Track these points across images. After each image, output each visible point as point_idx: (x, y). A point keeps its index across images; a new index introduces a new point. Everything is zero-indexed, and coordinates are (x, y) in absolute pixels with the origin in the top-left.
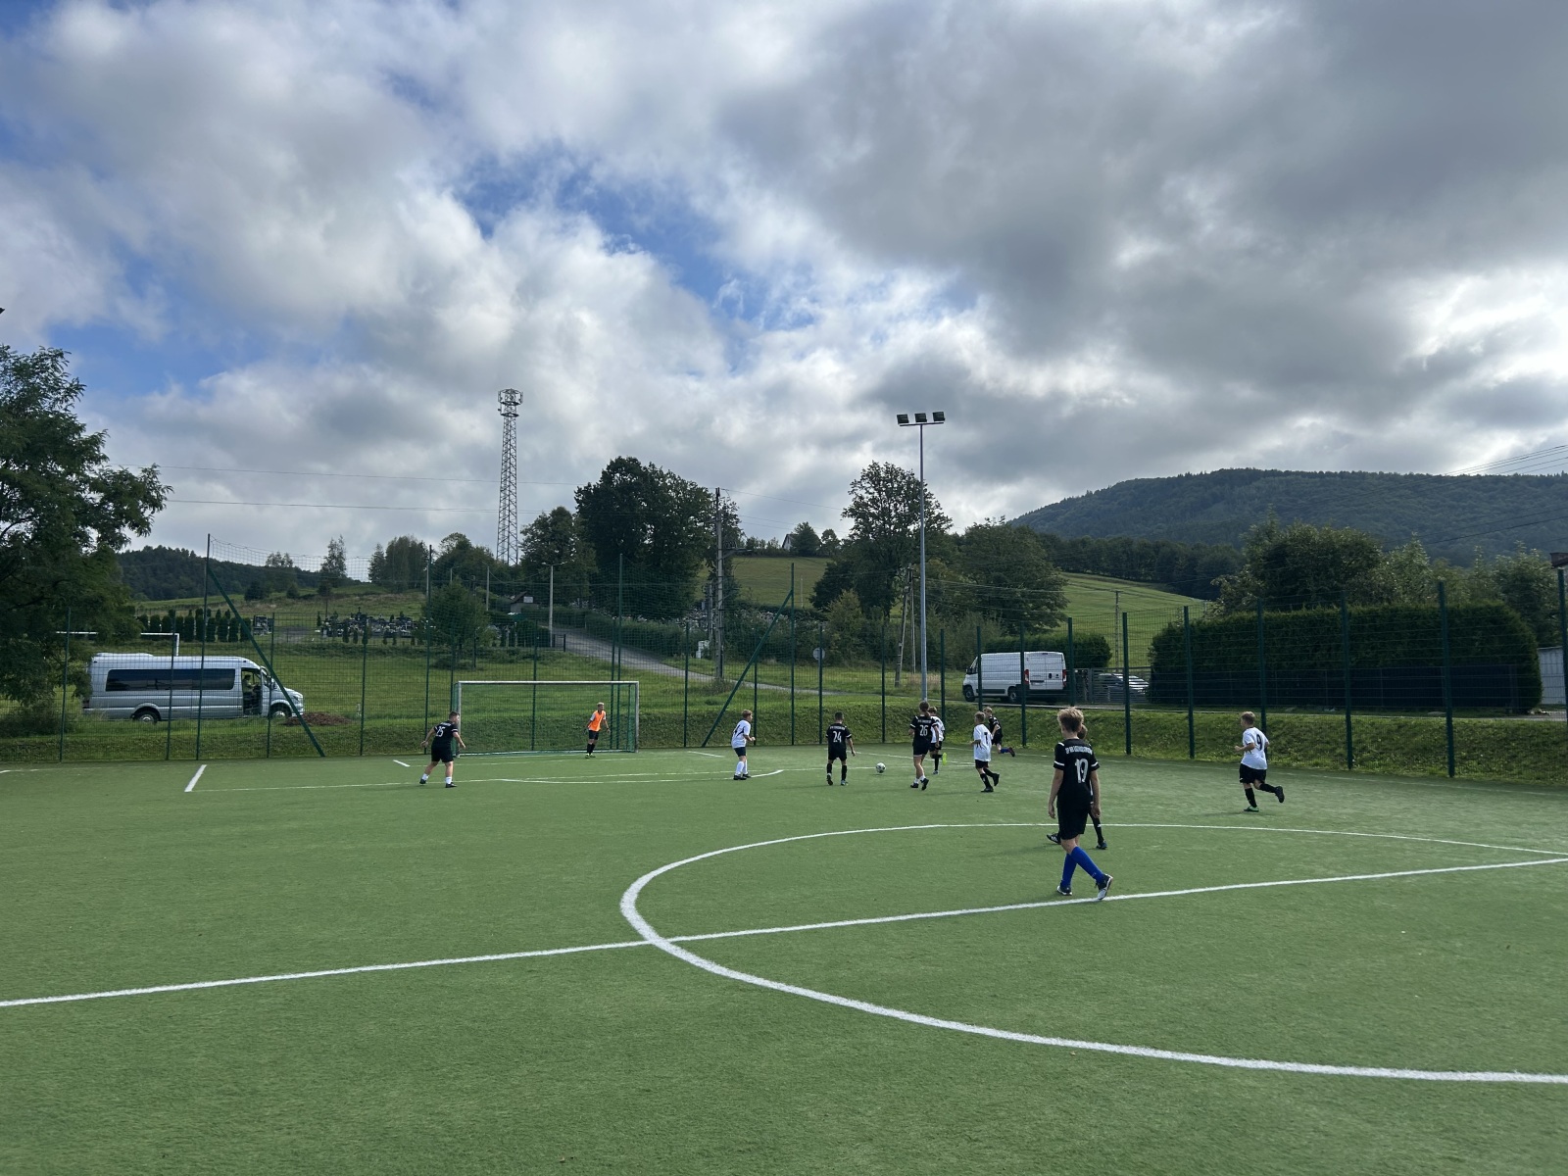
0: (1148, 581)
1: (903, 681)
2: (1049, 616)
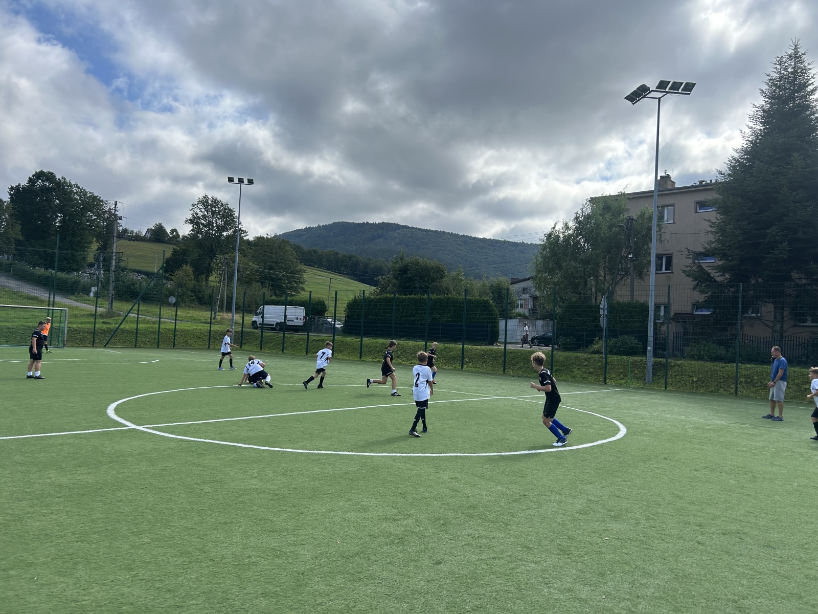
0: (345, 274)
1: (218, 317)
2: (296, 288)
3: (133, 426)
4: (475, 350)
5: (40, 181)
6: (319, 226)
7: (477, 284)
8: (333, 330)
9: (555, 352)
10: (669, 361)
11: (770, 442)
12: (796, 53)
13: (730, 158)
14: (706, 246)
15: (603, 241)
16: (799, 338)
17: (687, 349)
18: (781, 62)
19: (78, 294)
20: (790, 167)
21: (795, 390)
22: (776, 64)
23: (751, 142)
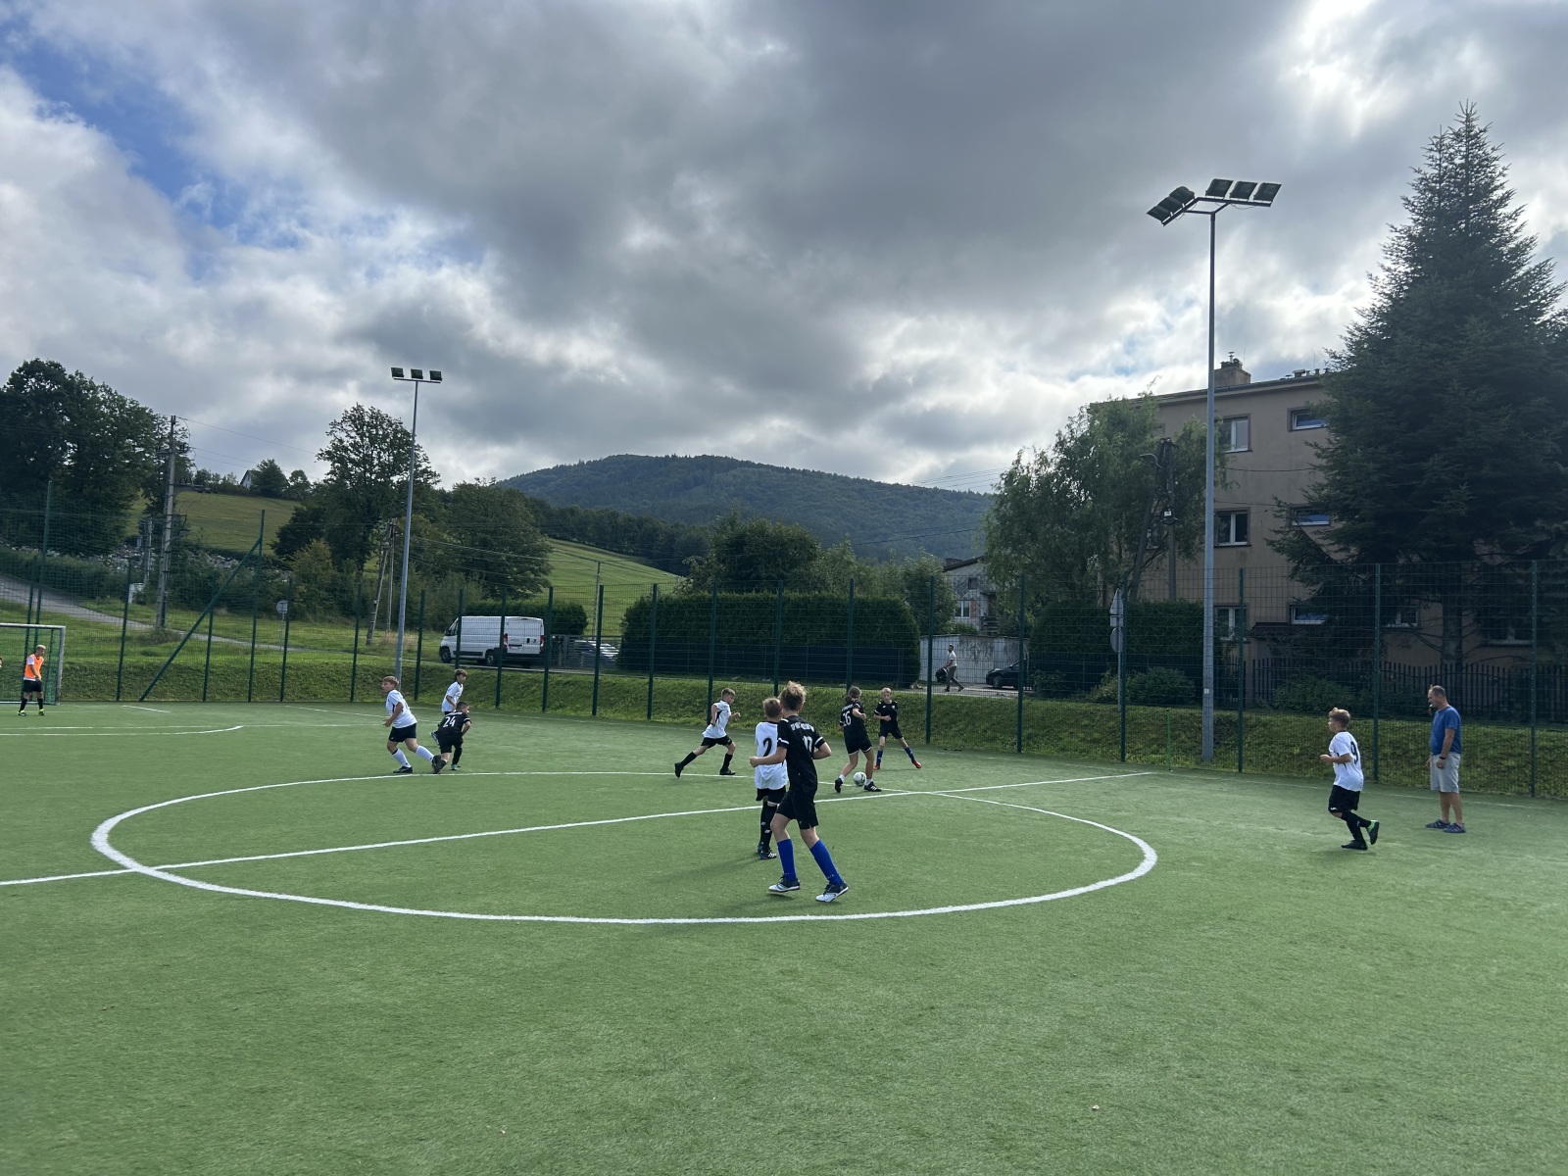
0: (629, 554)
1: (375, 640)
2: (532, 581)
3: (134, 866)
4: (873, 697)
5: (33, 380)
6: (581, 464)
7: (879, 571)
8: (598, 660)
9: (1024, 702)
10: (1246, 715)
11: (1441, 879)
12: (1469, 128)
13: (1351, 327)
14: (1312, 493)
15: (1114, 487)
16: (1493, 667)
17: (1280, 692)
18: (1441, 146)
19: (103, 597)
20: (1464, 342)
21: (1489, 769)
22: (1431, 150)
23: (1390, 297)
